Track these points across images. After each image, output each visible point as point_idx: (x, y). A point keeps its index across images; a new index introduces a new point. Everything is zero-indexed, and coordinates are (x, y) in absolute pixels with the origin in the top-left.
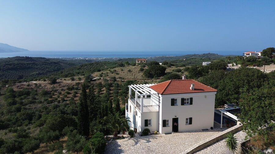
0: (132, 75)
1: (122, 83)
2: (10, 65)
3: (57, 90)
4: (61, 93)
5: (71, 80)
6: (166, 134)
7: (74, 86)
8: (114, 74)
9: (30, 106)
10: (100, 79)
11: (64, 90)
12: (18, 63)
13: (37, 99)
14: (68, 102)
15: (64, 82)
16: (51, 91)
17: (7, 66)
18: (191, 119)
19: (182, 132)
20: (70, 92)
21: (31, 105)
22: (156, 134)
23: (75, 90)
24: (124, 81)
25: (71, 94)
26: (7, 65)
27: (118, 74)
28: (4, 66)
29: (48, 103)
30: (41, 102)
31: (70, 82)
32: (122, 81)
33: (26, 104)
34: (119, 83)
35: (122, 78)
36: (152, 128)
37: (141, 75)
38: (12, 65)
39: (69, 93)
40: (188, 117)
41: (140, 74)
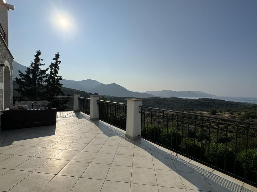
5: (230, 115)
12: (203, 102)
15: (224, 115)
38: (199, 102)
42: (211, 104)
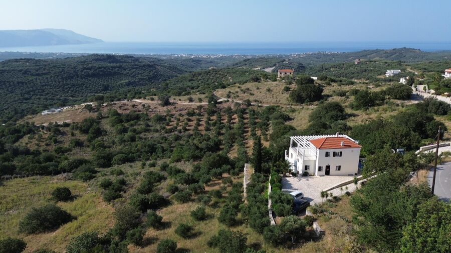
0: (273, 97)
1: (259, 108)
2: (90, 69)
3: (173, 115)
4: (180, 120)
5: (188, 101)
6: (320, 176)
7: (194, 109)
8: (246, 94)
9: (145, 135)
10: (228, 101)
11: (183, 116)
12: (100, 66)
13: (152, 126)
14: (191, 132)
15: (179, 102)
16: (166, 116)
17: (85, 71)
18: (340, 167)
19: (332, 176)
20: (190, 118)
21: (147, 134)
22: (313, 175)
23: (198, 117)
24: (261, 106)
25: (192, 121)
26: (85, 68)
27: (252, 94)
28: (82, 71)
29: (167, 133)
30: (157, 131)
31: (187, 103)
32: (259, 106)
33: (141, 133)
34: (255, 108)
35: (258, 101)
36: (310, 171)
37: (286, 98)
38: (93, 70)
39: (190, 120)
40: (338, 165)
41: (284, 95)
42: (116, 69)
